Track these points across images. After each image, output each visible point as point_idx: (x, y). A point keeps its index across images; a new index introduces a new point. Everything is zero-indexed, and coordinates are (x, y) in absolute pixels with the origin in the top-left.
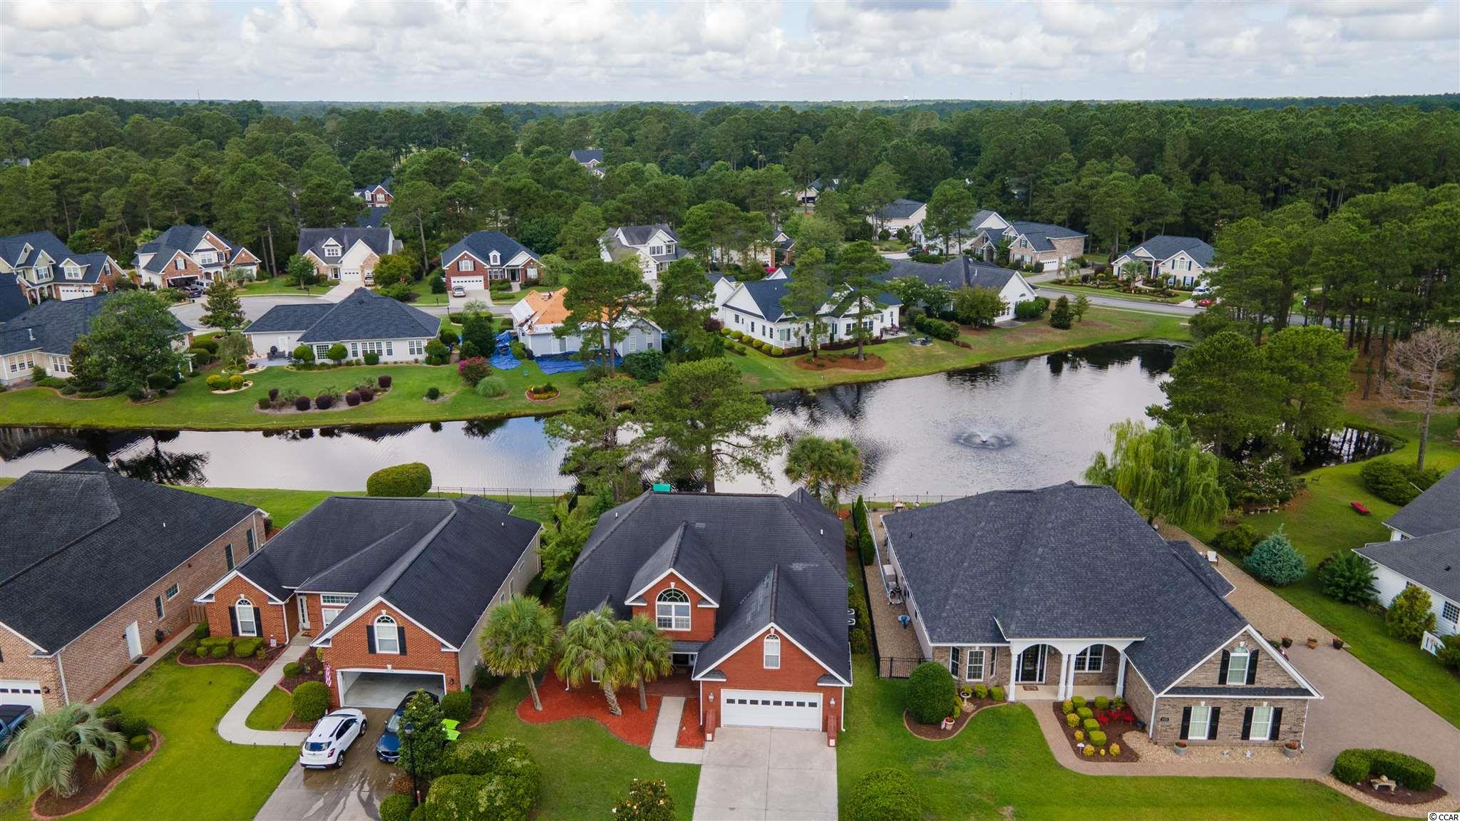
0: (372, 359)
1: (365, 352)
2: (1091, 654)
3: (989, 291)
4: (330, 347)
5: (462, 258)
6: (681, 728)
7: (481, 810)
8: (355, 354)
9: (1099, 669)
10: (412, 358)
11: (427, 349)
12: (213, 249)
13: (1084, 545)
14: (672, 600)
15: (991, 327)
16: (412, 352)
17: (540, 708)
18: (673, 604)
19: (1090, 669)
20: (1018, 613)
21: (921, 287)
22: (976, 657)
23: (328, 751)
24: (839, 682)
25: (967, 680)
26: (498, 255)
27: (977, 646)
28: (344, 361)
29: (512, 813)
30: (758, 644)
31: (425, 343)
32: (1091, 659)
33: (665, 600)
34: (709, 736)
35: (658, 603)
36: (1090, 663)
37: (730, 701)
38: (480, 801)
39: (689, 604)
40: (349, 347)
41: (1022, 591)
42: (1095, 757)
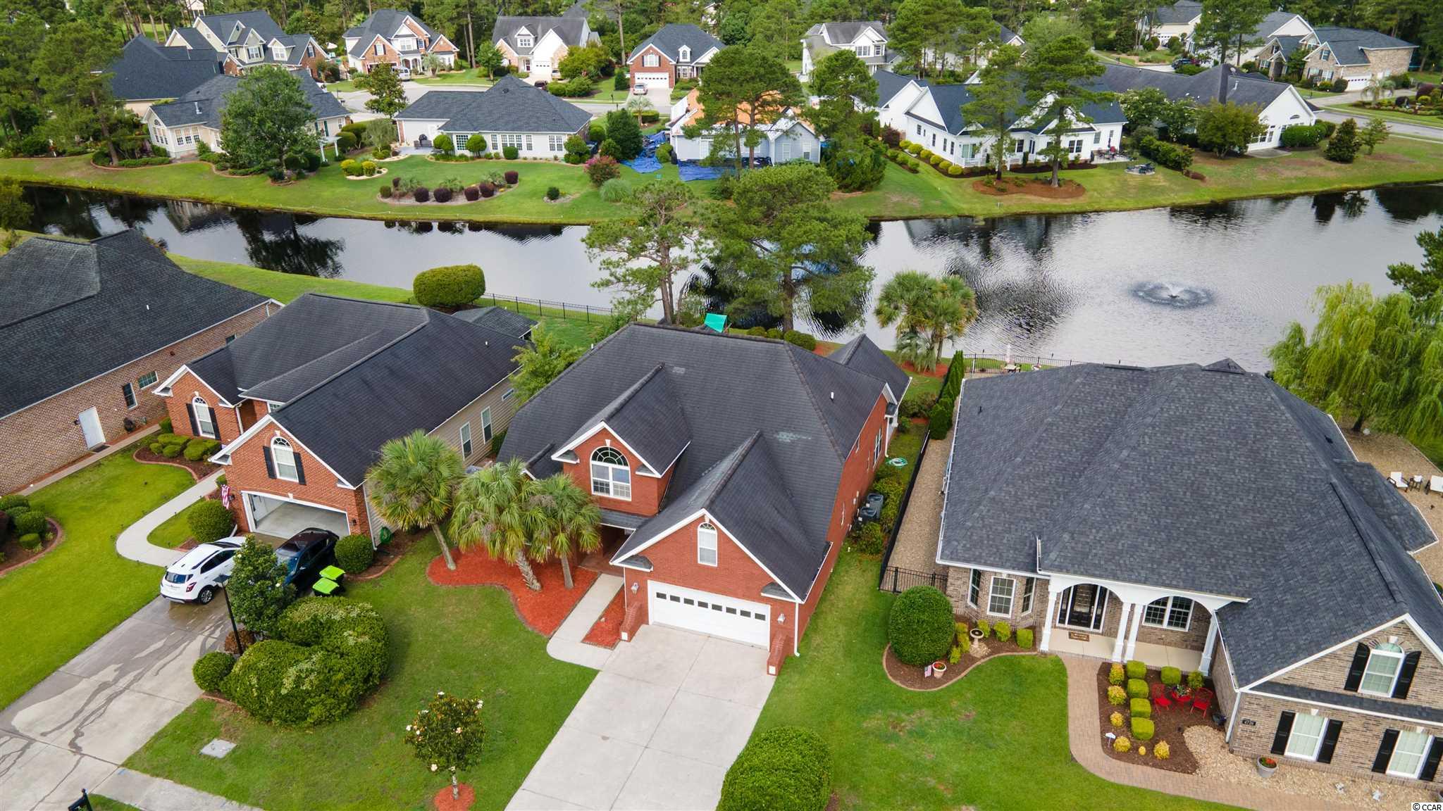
0: (511, 153)
1: (504, 145)
2: (1174, 605)
3: (1246, 109)
4: (469, 137)
5: (647, 52)
6: (601, 618)
7: (284, 692)
8: (495, 147)
9: (1184, 626)
10: (551, 155)
11: (567, 146)
12: (412, 36)
13: (1193, 454)
14: (607, 461)
15: (1241, 155)
16: (552, 148)
17: (452, 566)
18: (610, 466)
19: (1170, 623)
20: (1066, 536)
21: (1159, 101)
22: (1003, 586)
23: (187, 584)
24: (788, 595)
25: (988, 613)
26: (688, 50)
27: (1004, 573)
28: (482, 154)
29: (322, 701)
30: (690, 530)
31: (565, 139)
32: (1172, 612)
33: (600, 459)
34: (624, 636)
35: (592, 462)
36: (1171, 617)
37: (660, 596)
38: (285, 681)
39: (628, 468)
40: (488, 138)
41: (1082, 508)
42: (1130, 756)
